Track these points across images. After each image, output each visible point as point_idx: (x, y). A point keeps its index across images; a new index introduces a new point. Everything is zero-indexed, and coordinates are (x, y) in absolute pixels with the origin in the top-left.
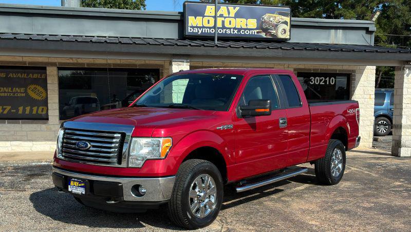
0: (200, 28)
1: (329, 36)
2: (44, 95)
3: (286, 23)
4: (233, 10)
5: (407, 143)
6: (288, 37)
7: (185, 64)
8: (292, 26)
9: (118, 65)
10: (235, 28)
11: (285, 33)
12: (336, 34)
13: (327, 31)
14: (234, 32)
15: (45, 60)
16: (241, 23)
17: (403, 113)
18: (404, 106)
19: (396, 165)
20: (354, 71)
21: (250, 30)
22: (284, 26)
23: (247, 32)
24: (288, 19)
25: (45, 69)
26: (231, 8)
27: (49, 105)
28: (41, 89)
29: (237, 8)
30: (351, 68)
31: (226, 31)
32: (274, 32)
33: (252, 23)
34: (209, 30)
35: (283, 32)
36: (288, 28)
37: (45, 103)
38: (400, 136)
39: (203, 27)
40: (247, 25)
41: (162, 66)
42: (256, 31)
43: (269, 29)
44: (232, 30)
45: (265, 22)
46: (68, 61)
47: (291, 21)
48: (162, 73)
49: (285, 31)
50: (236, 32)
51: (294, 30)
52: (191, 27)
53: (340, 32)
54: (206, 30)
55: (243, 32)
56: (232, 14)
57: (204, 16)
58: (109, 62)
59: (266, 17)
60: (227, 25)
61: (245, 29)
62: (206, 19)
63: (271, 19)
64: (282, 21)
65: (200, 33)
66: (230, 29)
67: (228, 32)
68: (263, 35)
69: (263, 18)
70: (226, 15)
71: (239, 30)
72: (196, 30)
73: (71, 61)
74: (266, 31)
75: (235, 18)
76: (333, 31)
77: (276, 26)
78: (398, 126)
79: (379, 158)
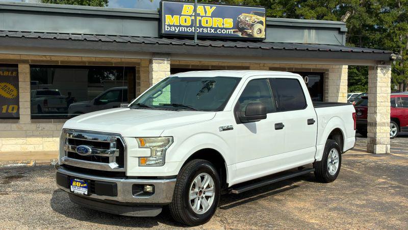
0: (177, 26)
1: (303, 36)
2: (15, 93)
3: (261, 23)
4: (210, 9)
5: (382, 141)
6: (264, 37)
7: (166, 62)
8: (268, 26)
9: (94, 63)
10: (211, 28)
11: (261, 32)
12: (309, 33)
13: (301, 31)
14: (210, 31)
15: (18, 58)
16: (217, 22)
17: (377, 111)
18: (378, 104)
19: (374, 162)
20: (327, 70)
21: (226, 29)
22: (260, 26)
23: (224, 31)
24: (263, 19)
25: (17, 66)
26: (208, 7)
27: (20, 104)
28: (12, 87)
29: (214, 8)
30: (325, 67)
31: (203, 30)
32: (250, 31)
33: (229, 23)
34: (186, 28)
35: (258, 31)
36: (263, 28)
37: (16, 101)
38: (375, 133)
39: (180, 26)
40: (223, 24)
41: (139, 64)
42: (232, 31)
43: (245, 29)
44: (209, 29)
45: (241, 21)
46: (41, 59)
47: (266, 21)
48: (139, 71)
49: (260, 30)
50: (213, 31)
51: (270, 30)
52: (168, 26)
53: (313, 32)
54: (183, 28)
55: (219, 31)
56: (209, 14)
57: (181, 15)
58: (84, 59)
59: (242, 17)
60: (204, 24)
61: (222, 29)
62: (183, 18)
63: (247, 19)
64: (258, 21)
65: (177, 32)
66: (207, 28)
67: (205, 31)
68: (240, 34)
69: (239, 18)
70: (203, 14)
71: (216, 29)
72: (173, 29)
73: (44, 59)
74: (242, 30)
75: (212, 17)
76: (306, 31)
77: (252, 26)
78: (373, 123)
79: (357, 155)
